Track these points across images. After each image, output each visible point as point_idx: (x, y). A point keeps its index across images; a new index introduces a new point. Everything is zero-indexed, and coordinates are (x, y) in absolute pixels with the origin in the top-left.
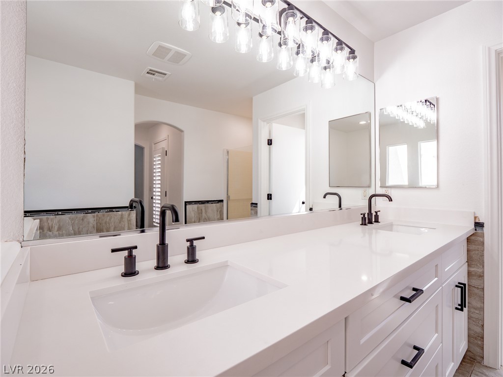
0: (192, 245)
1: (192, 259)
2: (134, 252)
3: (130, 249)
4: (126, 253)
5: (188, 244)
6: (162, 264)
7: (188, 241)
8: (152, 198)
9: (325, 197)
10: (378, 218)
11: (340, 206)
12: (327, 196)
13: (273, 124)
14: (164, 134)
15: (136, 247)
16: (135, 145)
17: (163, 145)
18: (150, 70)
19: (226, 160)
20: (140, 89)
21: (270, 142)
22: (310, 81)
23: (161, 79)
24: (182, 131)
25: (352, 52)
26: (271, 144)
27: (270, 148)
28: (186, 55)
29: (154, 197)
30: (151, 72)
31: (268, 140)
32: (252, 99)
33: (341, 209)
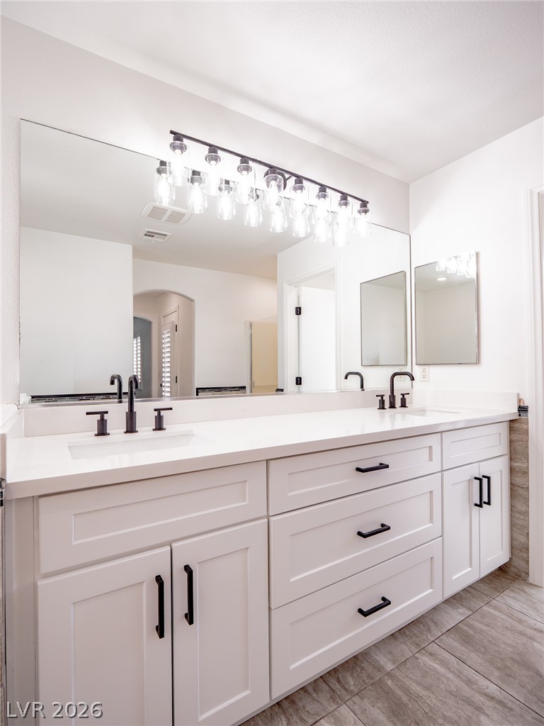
0: (159, 414)
1: (159, 426)
2: (106, 416)
3: (103, 413)
4: (98, 417)
5: (156, 413)
6: (131, 428)
7: (155, 410)
8: (161, 385)
9: (346, 378)
10: (405, 402)
11: (362, 387)
12: (349, 376)
13: (303, 288)
14: (174, 304)
15: (107, 412)
16: (134, 317)
17: (173, 318)
18: (148, 232)
19: (249, 334)
20: (138, 253)
21: (298, 311)
22: (315, 240)
23: (161, 240)
24: (192, 301)
25: (364, 204)
26: (300, 314)
27: (299, 318)
28: (184, 214)
29: (163, 384)
30: (150, 234)
31: (297, 308)
32: (276, 257)
33: (363, 390)
